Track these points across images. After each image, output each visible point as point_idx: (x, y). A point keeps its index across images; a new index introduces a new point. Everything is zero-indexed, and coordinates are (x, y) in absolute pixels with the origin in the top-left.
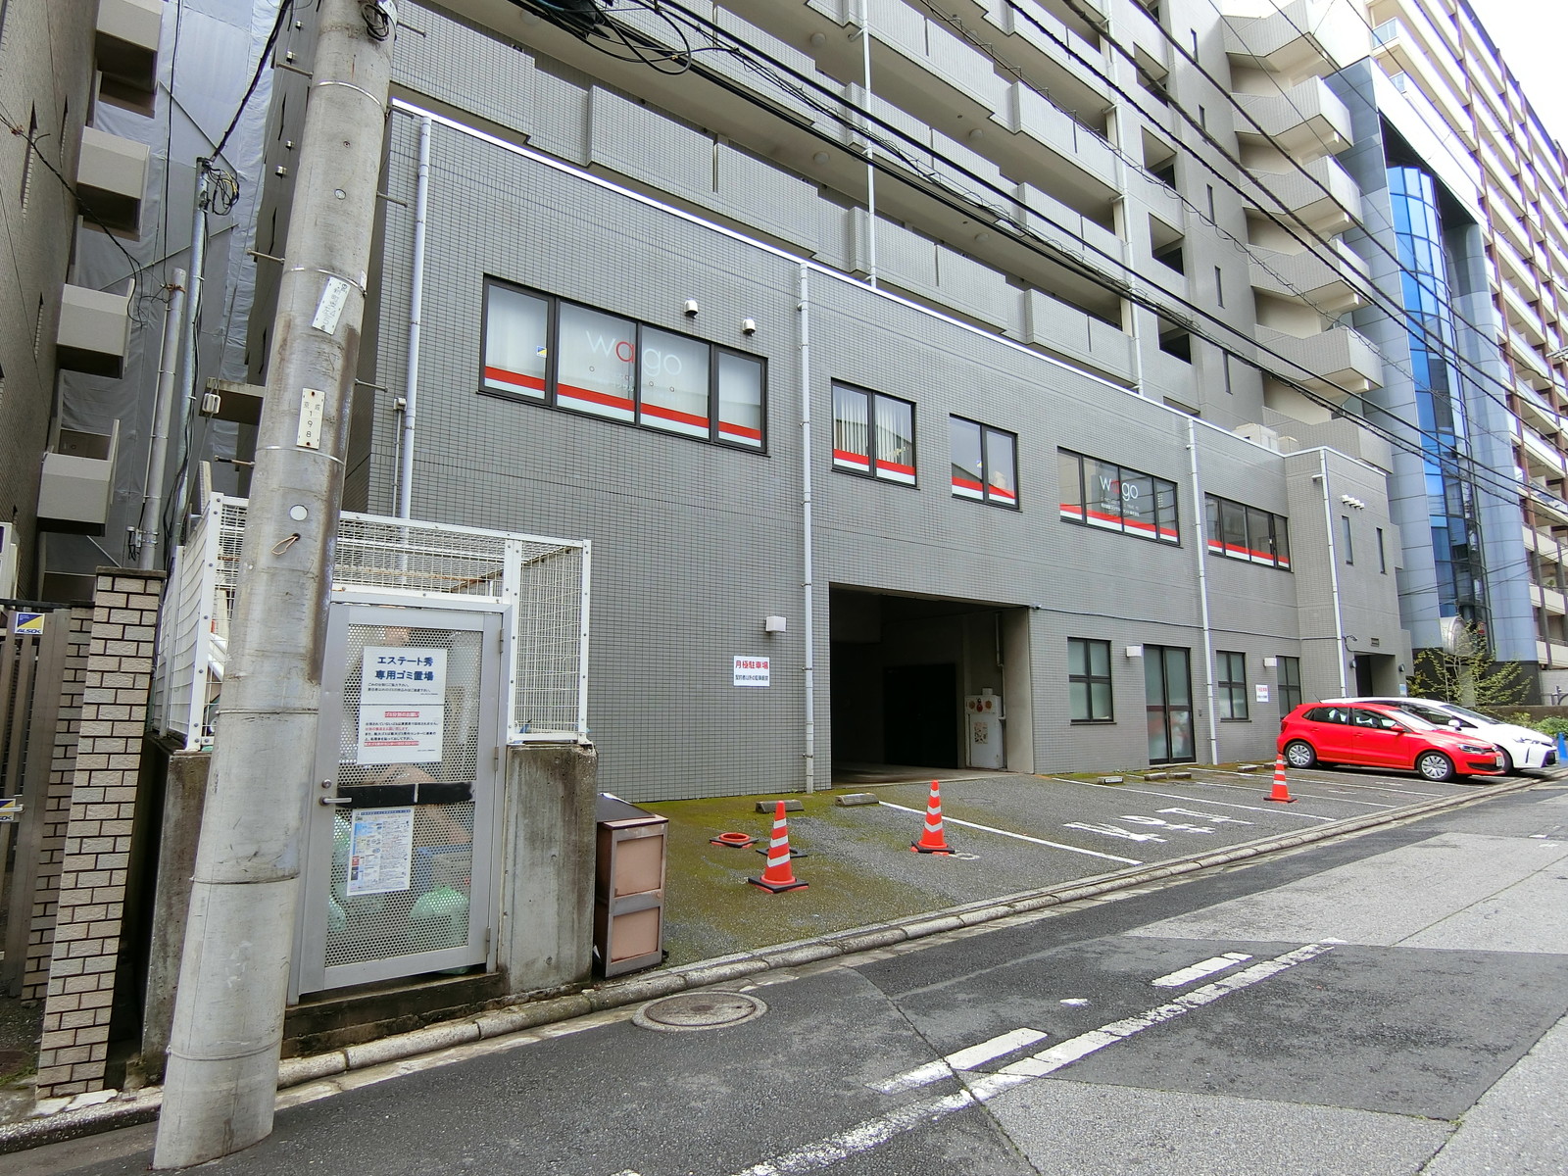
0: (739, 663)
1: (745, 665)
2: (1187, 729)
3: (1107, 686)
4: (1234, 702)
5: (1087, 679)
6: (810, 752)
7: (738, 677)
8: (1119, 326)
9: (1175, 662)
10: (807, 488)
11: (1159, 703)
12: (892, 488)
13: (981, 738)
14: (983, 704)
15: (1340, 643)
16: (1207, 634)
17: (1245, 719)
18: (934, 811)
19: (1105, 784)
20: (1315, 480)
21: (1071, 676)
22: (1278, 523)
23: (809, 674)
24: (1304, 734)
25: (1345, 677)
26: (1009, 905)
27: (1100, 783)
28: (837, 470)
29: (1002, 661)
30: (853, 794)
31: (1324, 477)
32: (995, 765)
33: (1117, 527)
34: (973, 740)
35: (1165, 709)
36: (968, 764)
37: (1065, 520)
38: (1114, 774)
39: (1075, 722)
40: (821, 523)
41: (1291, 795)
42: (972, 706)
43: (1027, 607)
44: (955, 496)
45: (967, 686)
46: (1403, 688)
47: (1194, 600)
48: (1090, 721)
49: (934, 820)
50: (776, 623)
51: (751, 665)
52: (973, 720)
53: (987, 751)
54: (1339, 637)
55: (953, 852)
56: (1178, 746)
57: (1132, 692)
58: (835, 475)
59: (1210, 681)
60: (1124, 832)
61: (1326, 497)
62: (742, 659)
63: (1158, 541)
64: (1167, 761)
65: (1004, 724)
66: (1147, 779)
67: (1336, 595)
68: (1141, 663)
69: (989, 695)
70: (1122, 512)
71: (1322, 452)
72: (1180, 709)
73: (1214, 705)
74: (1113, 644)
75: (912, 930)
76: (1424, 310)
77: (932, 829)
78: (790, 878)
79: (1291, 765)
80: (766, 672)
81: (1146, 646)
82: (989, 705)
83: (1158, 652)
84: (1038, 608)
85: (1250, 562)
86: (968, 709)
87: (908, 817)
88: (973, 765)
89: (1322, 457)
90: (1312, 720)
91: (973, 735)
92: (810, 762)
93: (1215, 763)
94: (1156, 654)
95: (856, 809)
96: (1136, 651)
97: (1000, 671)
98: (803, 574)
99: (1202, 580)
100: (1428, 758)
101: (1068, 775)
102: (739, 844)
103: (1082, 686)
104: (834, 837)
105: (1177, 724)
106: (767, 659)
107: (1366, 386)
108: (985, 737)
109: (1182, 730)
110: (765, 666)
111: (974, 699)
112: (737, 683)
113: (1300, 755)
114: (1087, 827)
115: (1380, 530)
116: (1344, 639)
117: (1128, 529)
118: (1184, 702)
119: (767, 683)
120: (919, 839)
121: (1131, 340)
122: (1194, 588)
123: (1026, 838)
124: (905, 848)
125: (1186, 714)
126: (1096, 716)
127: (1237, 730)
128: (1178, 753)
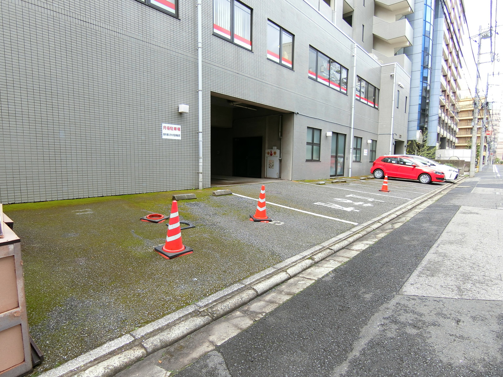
0: (165, 127)
1: (168, 128)
2: (342, 164)
3: (319, 147)
4: (357, 155)
5: (312, 144)
6: (201, 171)
7: (164, 134)
8: (329, 4)
9: (341, 139)
10: (200, 40)
11: (334, 154)
12: (241, 49)
13: (271, 166)
14: (273, 153)
15: (391, 136)
16: (352, 129)
17: (359, 161)
18: (262, 201)
19: (319, 184)
20: (391, 75)
21: (307, 143)
22: (377, 91)
23: (201, 135)
24: (380, 166)
25: (391, 148)
26: (311, 258)
27: (317, 184)
28: (215, 35)
29: (281, 135)
30: (220, 190)
31: (395, 74)
32: (276, 177)
33: (327, 84)
34: (268, 167)
35: (336, 157)
36: (265, 176)
37: (310, 78)
38: (321, 180)
39: (307, 161)
40: (207, 61)
41: (389, 189)
42: (268, 153)
43: (293, 113)
44: (268, 59)
45: (267, 146)
46: (405, 152)
47: (349, 117)
48: (312, 160)
49: (262, 205)
50: (184, 108)
51: (171, 129)
52: (268, 159)
53: (274, 171)
54: (391, 134)
55: (270, 221)
56: (339, 170)
57: (327, 150)
58: (214, 37)
59: (351, 147)
60: (340, 207)
61: (394, 82)
62: (167, 125)
63: (340, 92)
64: (335, 176)
65: (280, 161)
66: (332, 182)
67: (392, 119)
68: (330, 139)
69: (275, 149)
70: (329, 78)
71: (395, 65)
72: (341, 157)
73: (351, 156)
74: (322, 131)
75: (261, 287)
76: (426, 20)
77: (261, 209)
78: (181, 247)
79: (375, 178)
80: (179, 133)
81: (333, 133)
82: (275, 153)
83: (336, 134)
84: (298, 113)
85: (367, 104)
86: (266, 155)
87: (246, 201)
88: (267, 177)
89: (395, 67)
90: (384, 162)
91: (268, 165)
92: (201, 175)
93: (350, 176)
94: (335, 136)
95: (222, 197)
96: (330, 134)
97: (280, 140)
98: (198, 85)
99: (353, 109)
100: (423, 176)
101: (304, 181)
102: (157, 221)
103: (310, 147)
104: (211, 213)
105: (339, 162)
106: (180, 126)
107: (408, 44)
108: (273, 166)
109: (341, 165)
110: (179, 129)
111: (269, 151)
112: (164, 137)
113: (378, 174)
114: (323, 204)
115: (406, 97)
116: (393, 134)
117: (331, 86)
118: (342, 155)
119: (180, 138)
120: (253, 214)
121: (333, 12)
122: (349, 111)
123: (301, 211)
124: (246, 218)
125: (342, 159)
126: (314, 159)
127: (357, 165)
128: (339, 173)
